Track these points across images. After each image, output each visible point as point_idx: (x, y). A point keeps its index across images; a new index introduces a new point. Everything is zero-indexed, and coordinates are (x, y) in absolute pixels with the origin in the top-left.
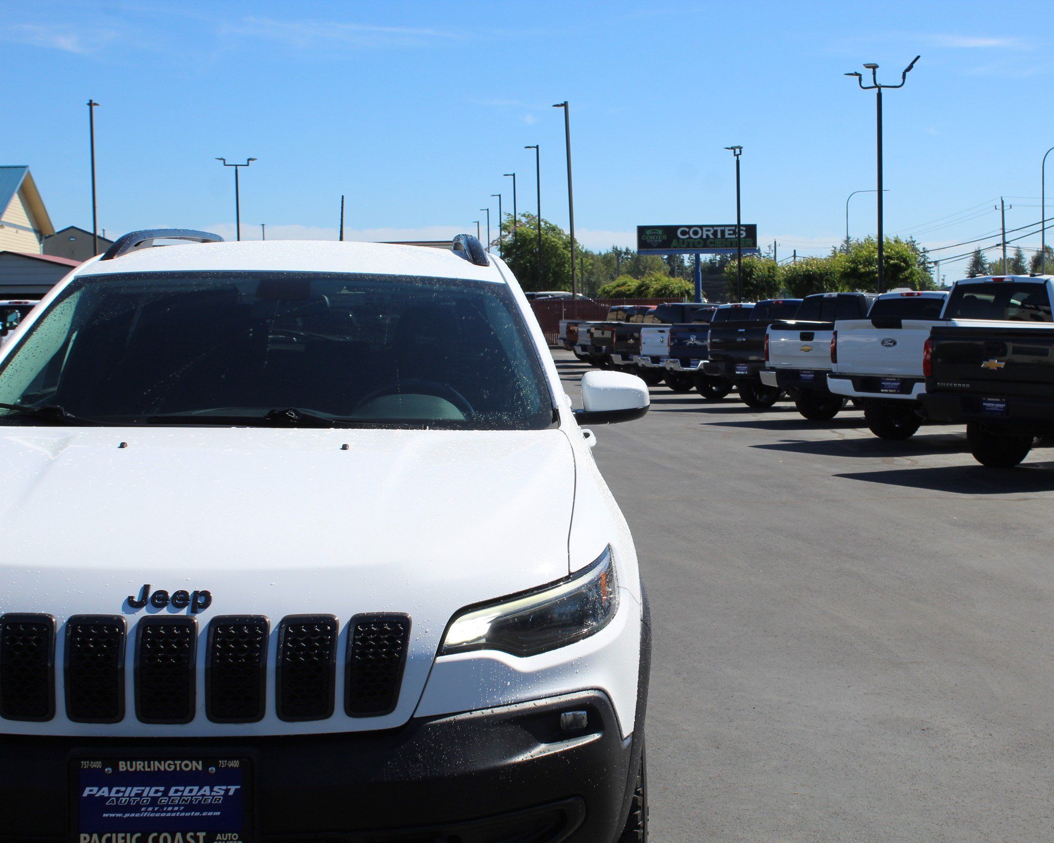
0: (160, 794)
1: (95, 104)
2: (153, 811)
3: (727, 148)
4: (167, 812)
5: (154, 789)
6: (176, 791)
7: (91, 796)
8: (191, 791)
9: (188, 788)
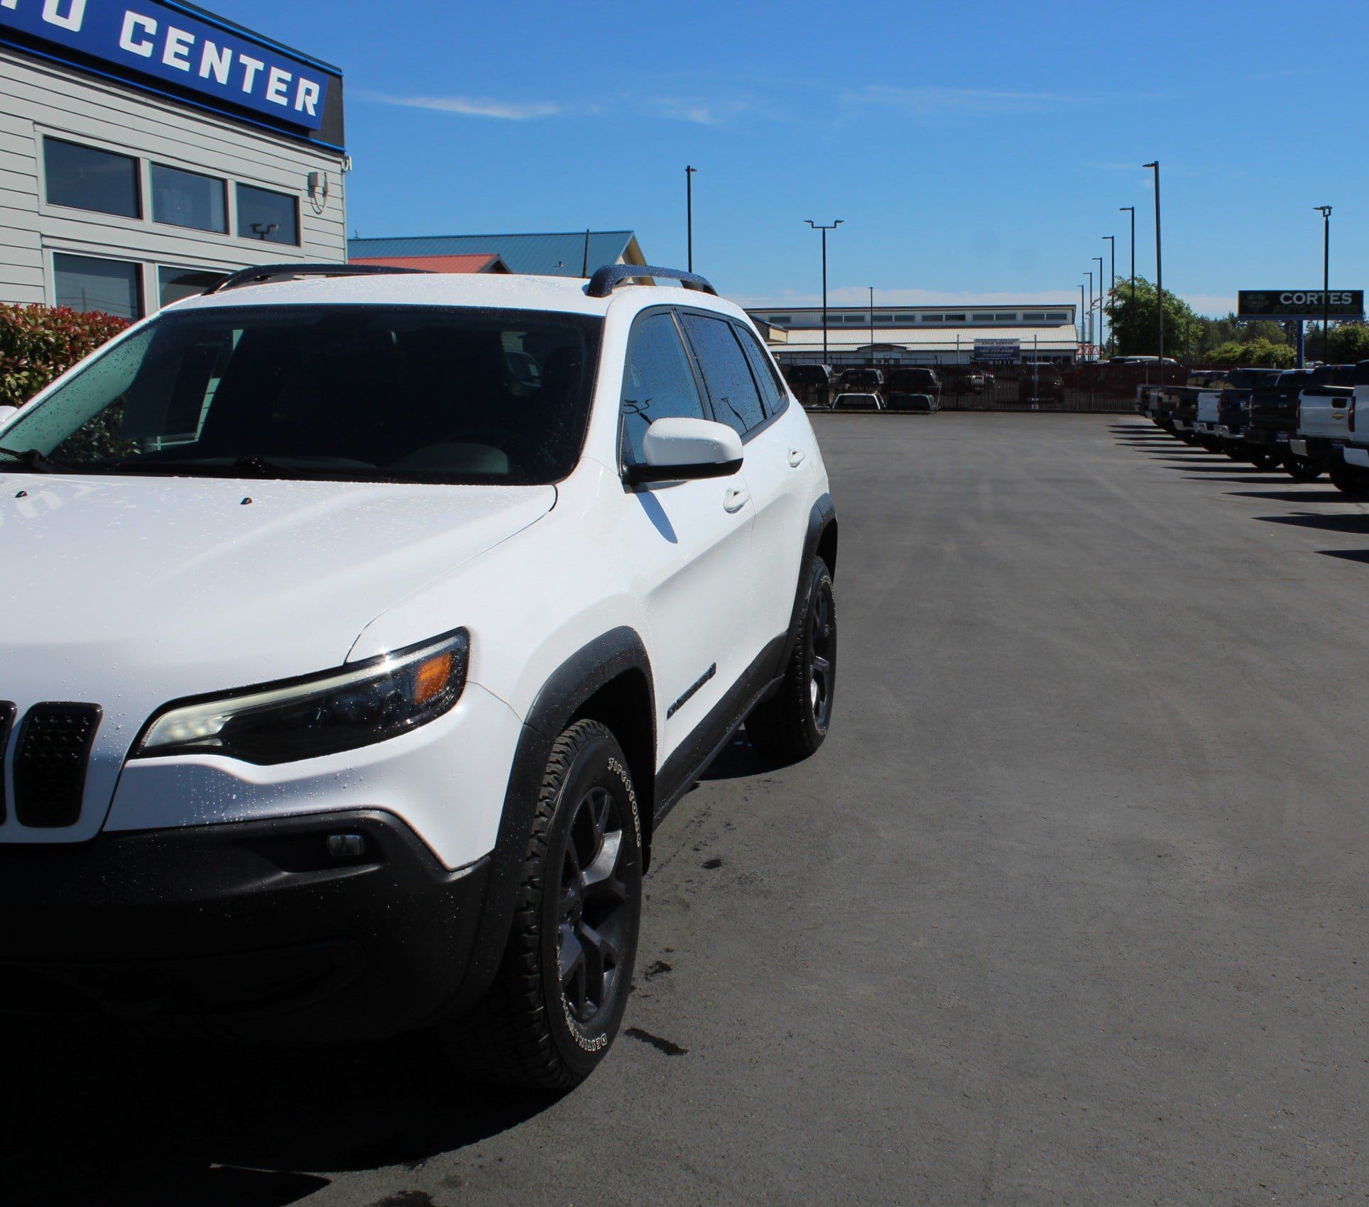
1: (693, 170)
3: (1316, 209)
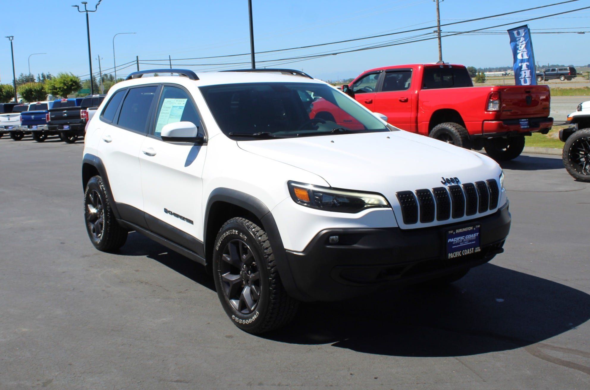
0: (464, 238)
2: (463, 244)
4: (465, 243)
5: (462, 237)
6: (467, 237)
7: (450, 242)
8: (470, 236)
9: (469, 235)
